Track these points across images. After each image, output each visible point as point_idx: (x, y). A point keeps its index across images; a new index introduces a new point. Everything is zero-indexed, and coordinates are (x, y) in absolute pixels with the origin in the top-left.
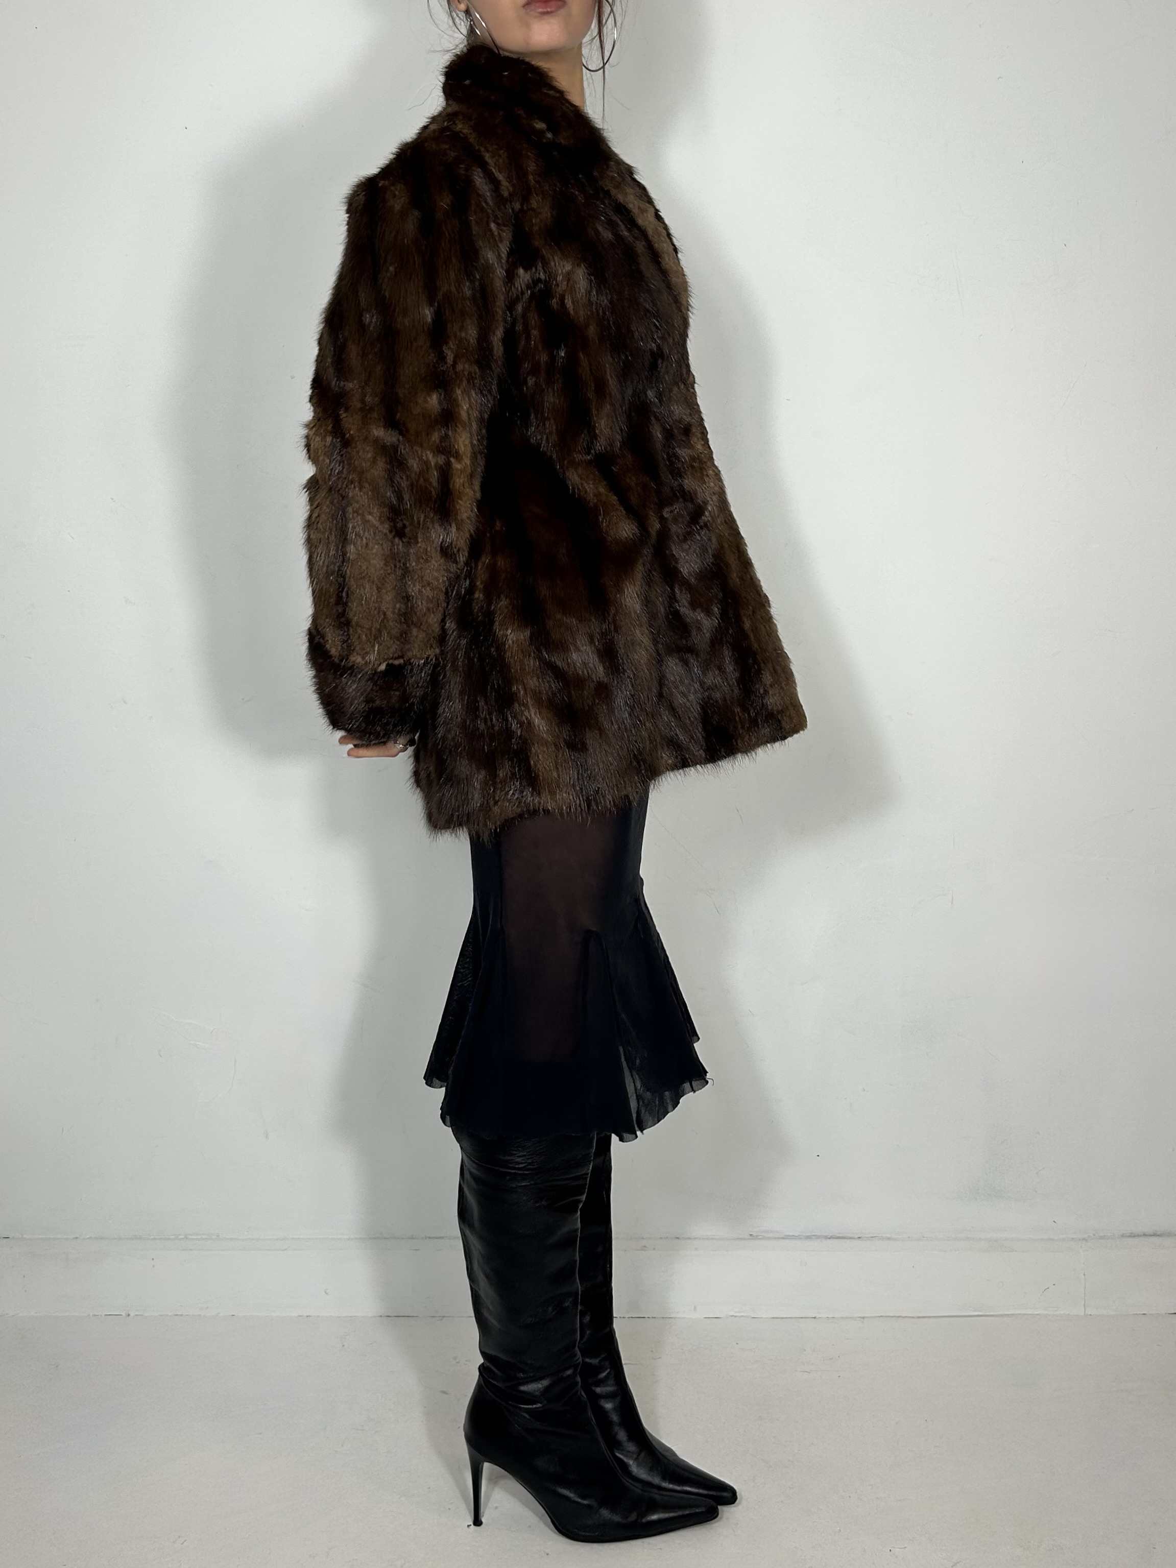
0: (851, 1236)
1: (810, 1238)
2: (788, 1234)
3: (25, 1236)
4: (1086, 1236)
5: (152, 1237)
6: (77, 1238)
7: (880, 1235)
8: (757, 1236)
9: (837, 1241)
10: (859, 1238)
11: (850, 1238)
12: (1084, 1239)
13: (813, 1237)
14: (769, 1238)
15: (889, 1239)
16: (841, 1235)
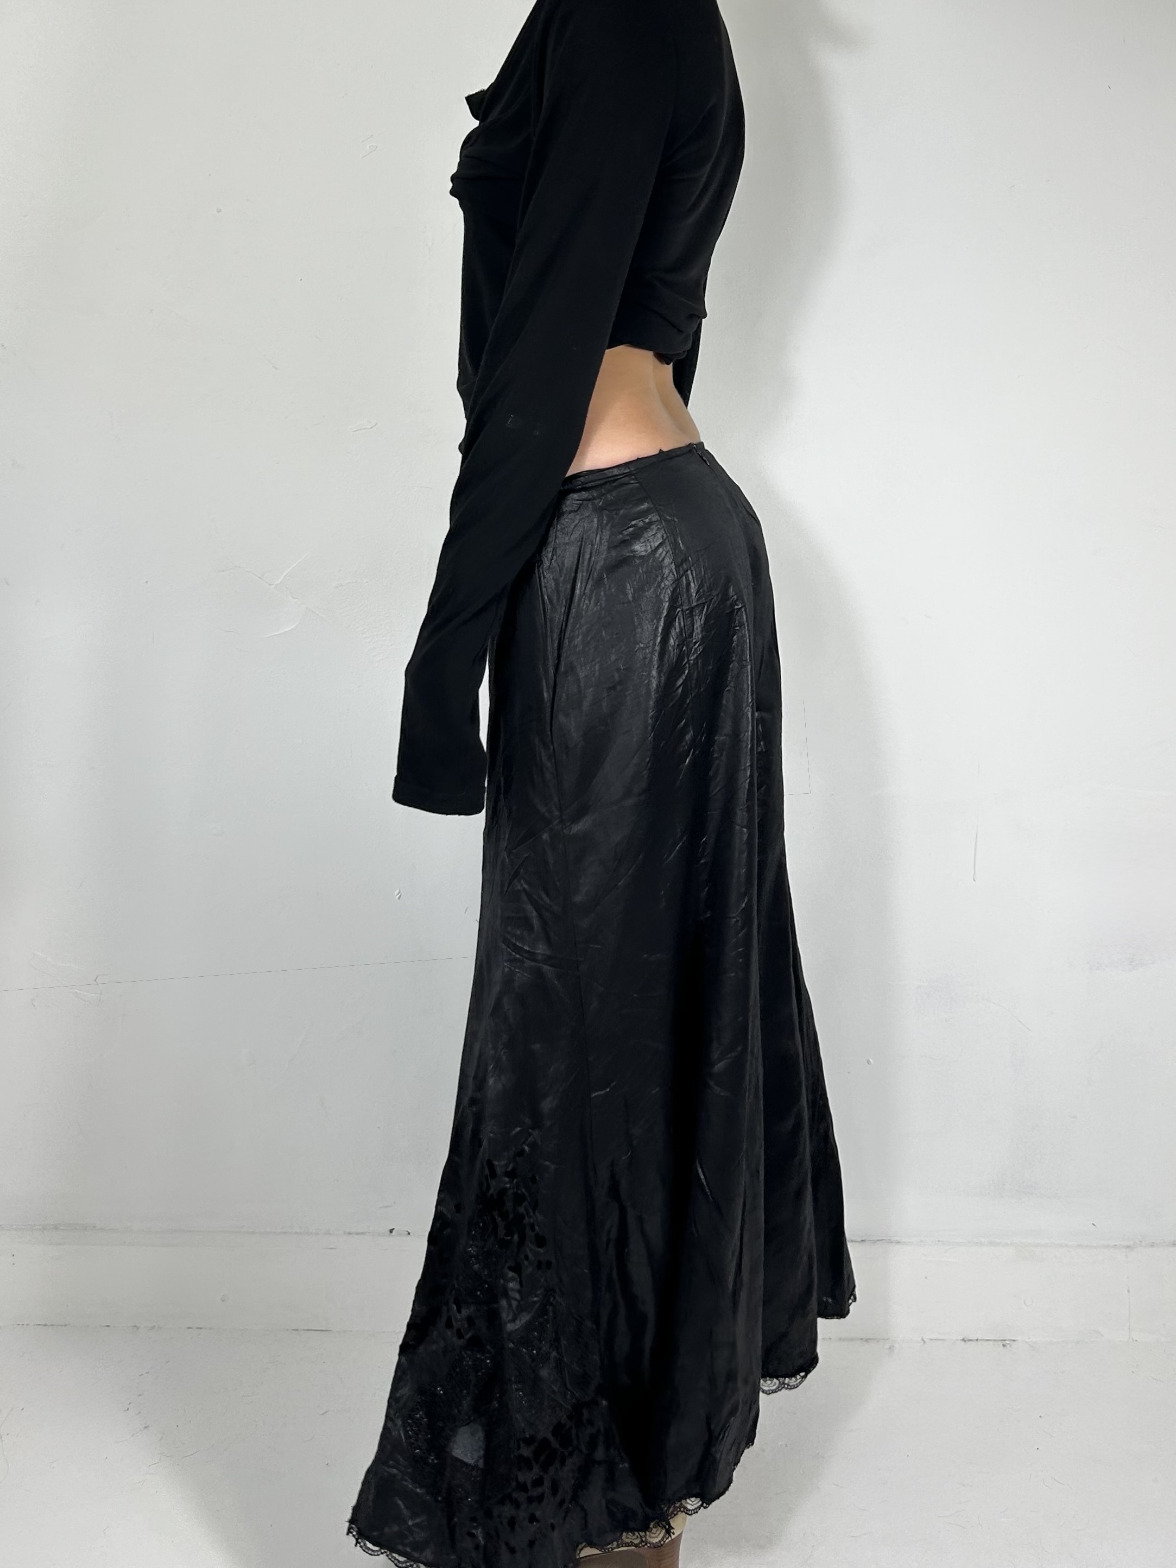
4: (1132, 1243)
12: (1128, 1247)
15: (898, 1243)
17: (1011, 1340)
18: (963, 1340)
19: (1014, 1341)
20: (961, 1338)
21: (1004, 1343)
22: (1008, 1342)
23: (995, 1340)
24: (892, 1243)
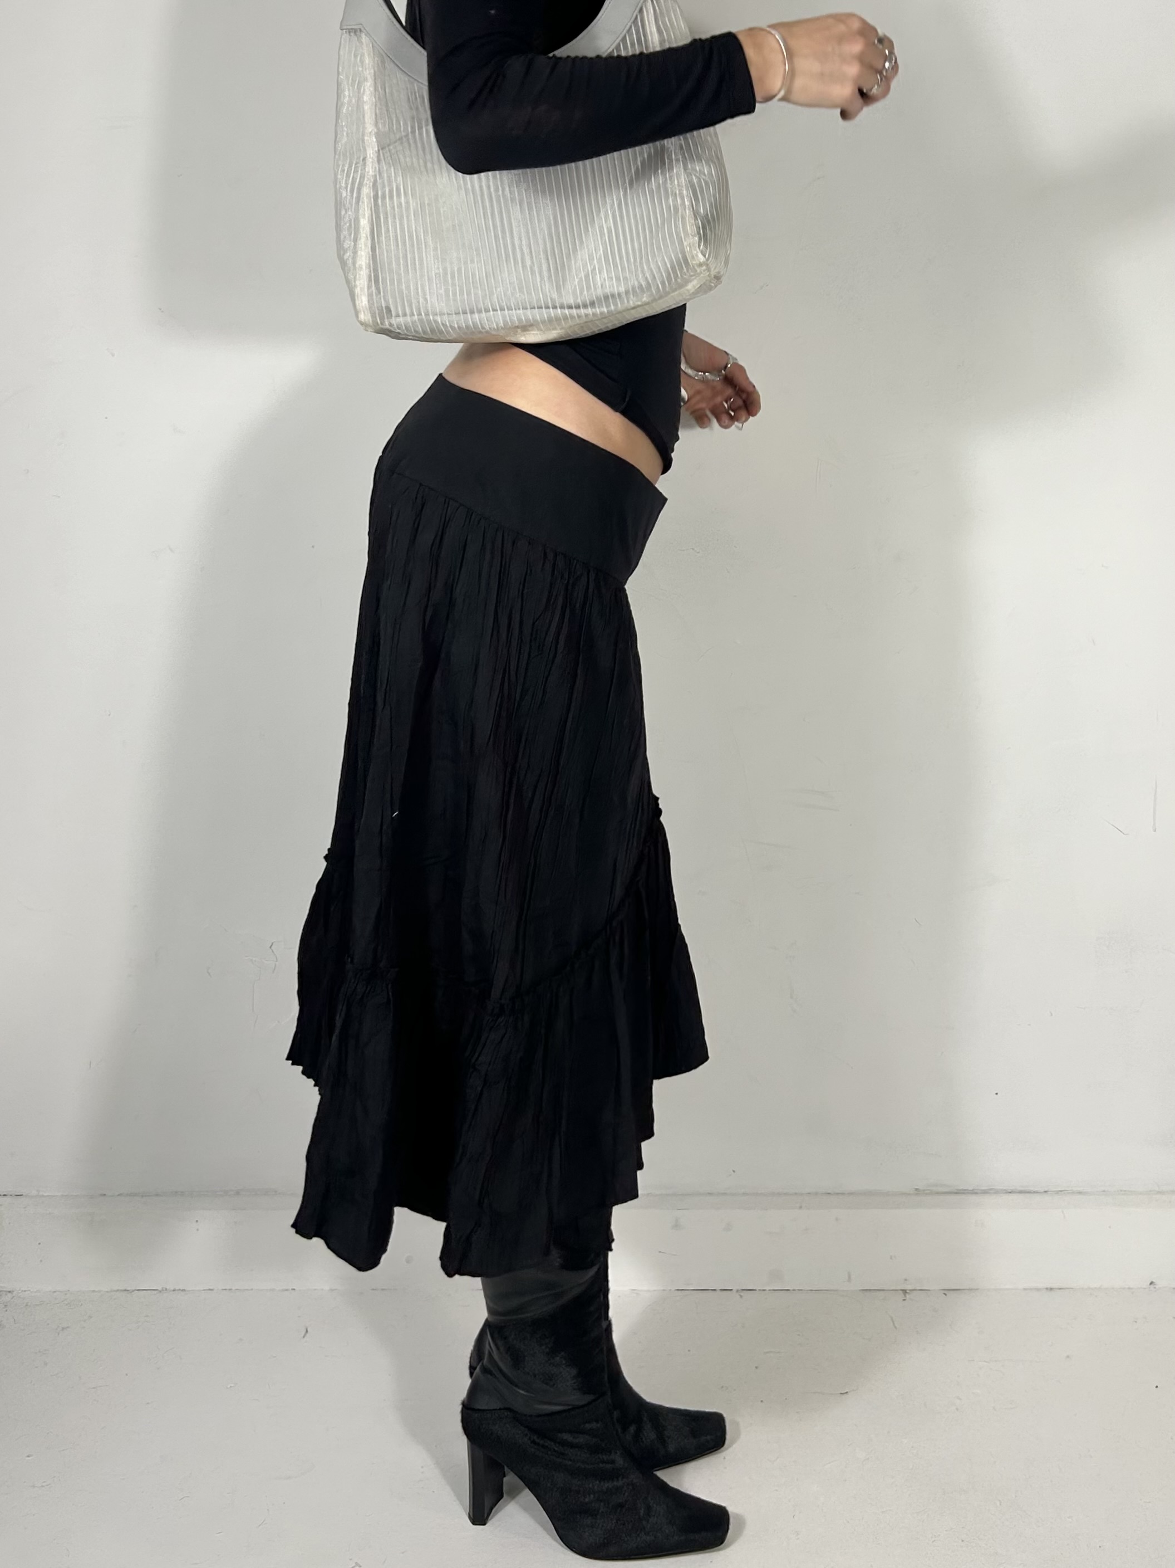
0: (1036, 1189)
1: (987, 1193)
2: (961, 1188)
3: (41, 1193)
6: (105, 1195)
7: (1070, 1189)
8: (924, 1190)
9: (1021, 1196)
10: (1046, 1192)
11: (1034, 1192)
13: (991, 1192)
14: (938, 1194)
15: (1080, 1193)
16: (1023, 1190)
24: (1073, 1193)
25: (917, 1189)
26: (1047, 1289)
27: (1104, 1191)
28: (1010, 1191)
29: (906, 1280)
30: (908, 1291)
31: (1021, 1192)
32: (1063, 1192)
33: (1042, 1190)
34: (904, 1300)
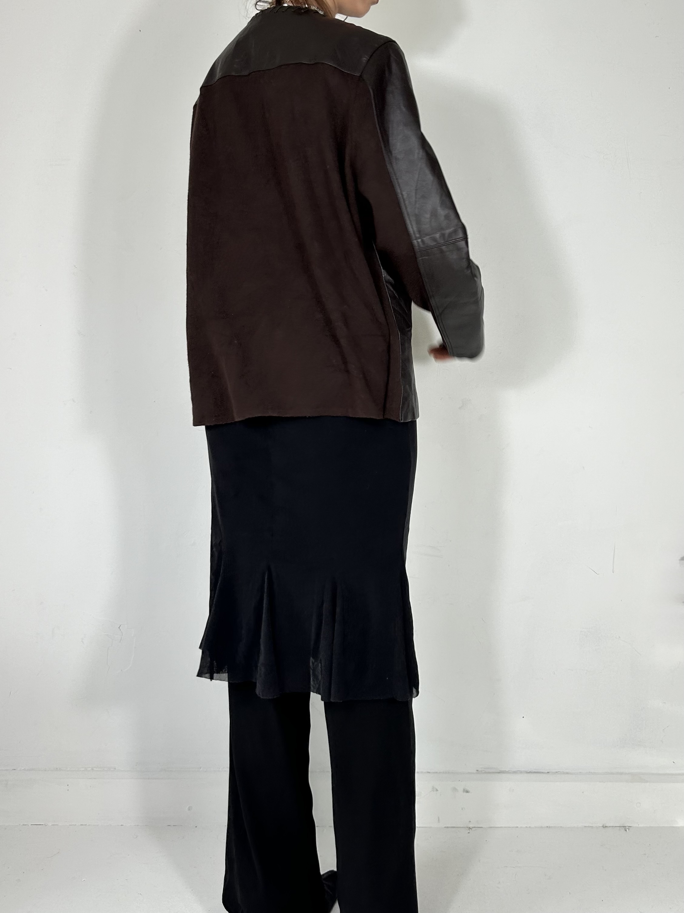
0: (543, 771)
1: (515, 773)
2: (501, 770)
5: (68, 769)
6: (15, 769)
7: (562, 771)
8: (481, 771)
9: (535, 775)
10: (548, 772)
11: (542, 773)
13: (518, 772)
14: (489, 773)
15: (567, 773)
16: (536, 771)
17: (628, 826)
18: (603, 827)
19: (630, 826)
20: (602, 826)
21: (625, 827)
22: (627, 827)
23: (620, 826)
24: (564, 773)
25: (477, 770)
26: (547, 827)
27: (580, 772)
28: (529, 772)
29: (470, 822)
30: (471, 828)
31: (535, 772)
32: (557, 773)
33: (547, 772)
34: (469, 833)
